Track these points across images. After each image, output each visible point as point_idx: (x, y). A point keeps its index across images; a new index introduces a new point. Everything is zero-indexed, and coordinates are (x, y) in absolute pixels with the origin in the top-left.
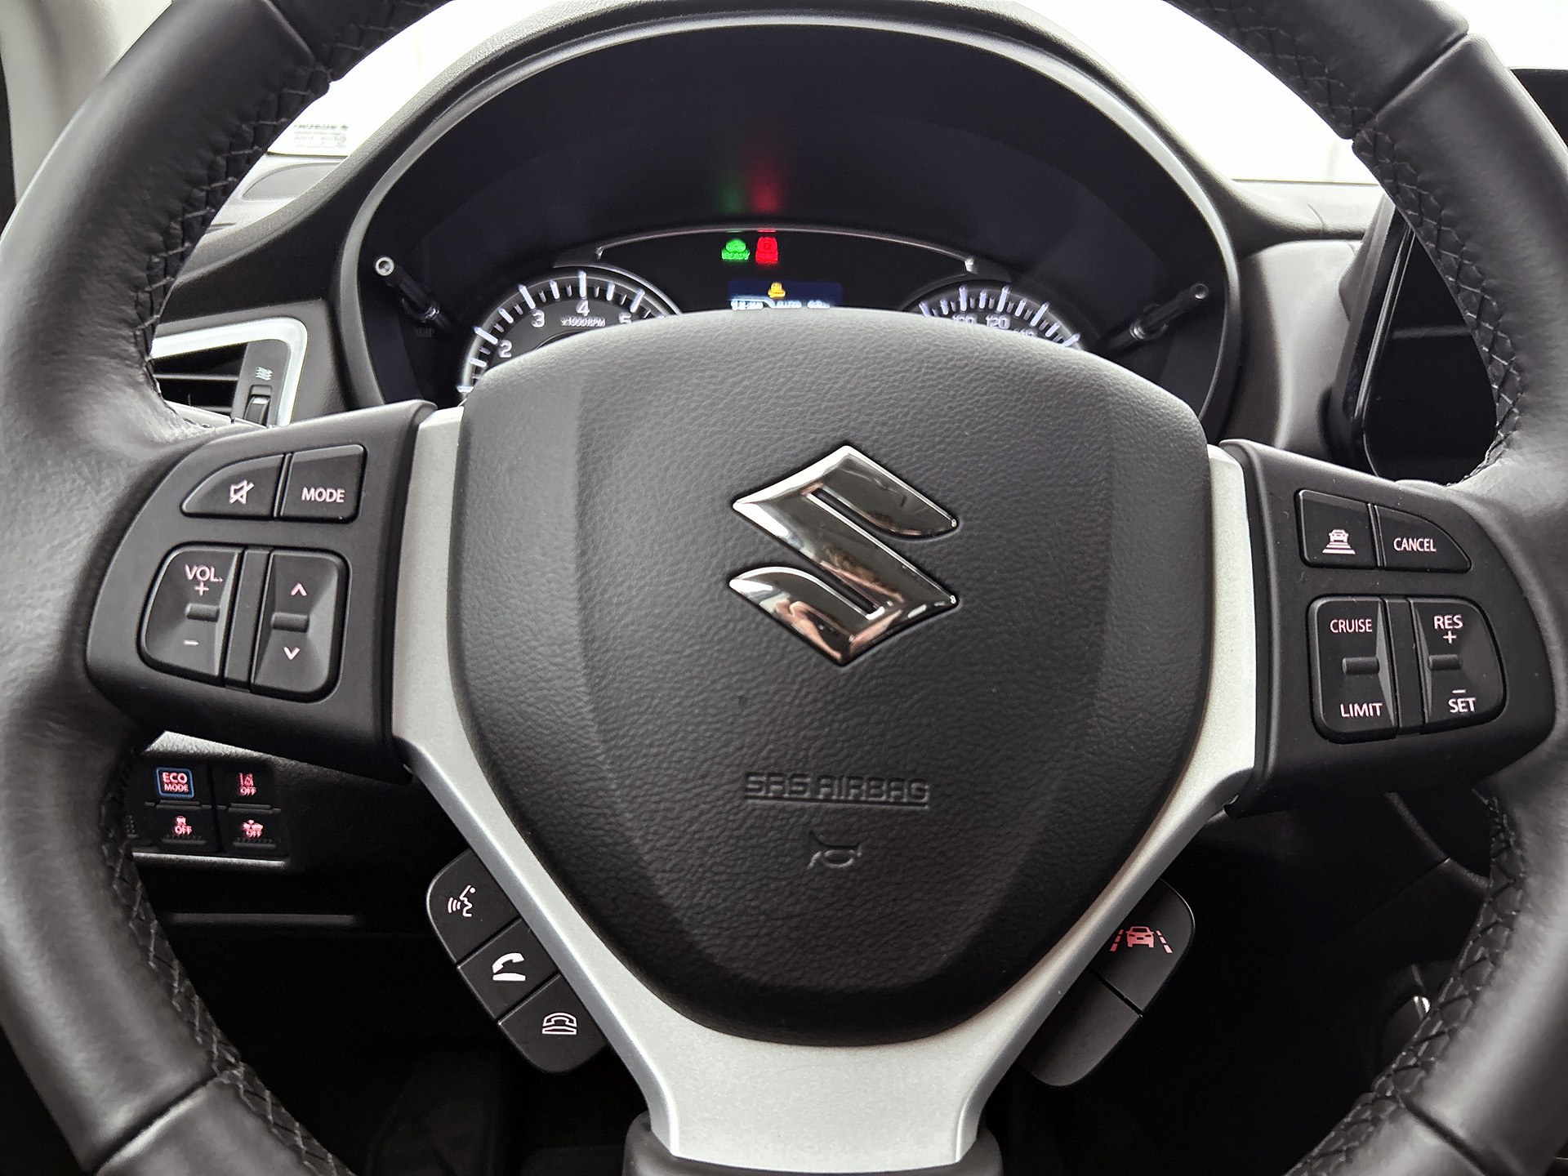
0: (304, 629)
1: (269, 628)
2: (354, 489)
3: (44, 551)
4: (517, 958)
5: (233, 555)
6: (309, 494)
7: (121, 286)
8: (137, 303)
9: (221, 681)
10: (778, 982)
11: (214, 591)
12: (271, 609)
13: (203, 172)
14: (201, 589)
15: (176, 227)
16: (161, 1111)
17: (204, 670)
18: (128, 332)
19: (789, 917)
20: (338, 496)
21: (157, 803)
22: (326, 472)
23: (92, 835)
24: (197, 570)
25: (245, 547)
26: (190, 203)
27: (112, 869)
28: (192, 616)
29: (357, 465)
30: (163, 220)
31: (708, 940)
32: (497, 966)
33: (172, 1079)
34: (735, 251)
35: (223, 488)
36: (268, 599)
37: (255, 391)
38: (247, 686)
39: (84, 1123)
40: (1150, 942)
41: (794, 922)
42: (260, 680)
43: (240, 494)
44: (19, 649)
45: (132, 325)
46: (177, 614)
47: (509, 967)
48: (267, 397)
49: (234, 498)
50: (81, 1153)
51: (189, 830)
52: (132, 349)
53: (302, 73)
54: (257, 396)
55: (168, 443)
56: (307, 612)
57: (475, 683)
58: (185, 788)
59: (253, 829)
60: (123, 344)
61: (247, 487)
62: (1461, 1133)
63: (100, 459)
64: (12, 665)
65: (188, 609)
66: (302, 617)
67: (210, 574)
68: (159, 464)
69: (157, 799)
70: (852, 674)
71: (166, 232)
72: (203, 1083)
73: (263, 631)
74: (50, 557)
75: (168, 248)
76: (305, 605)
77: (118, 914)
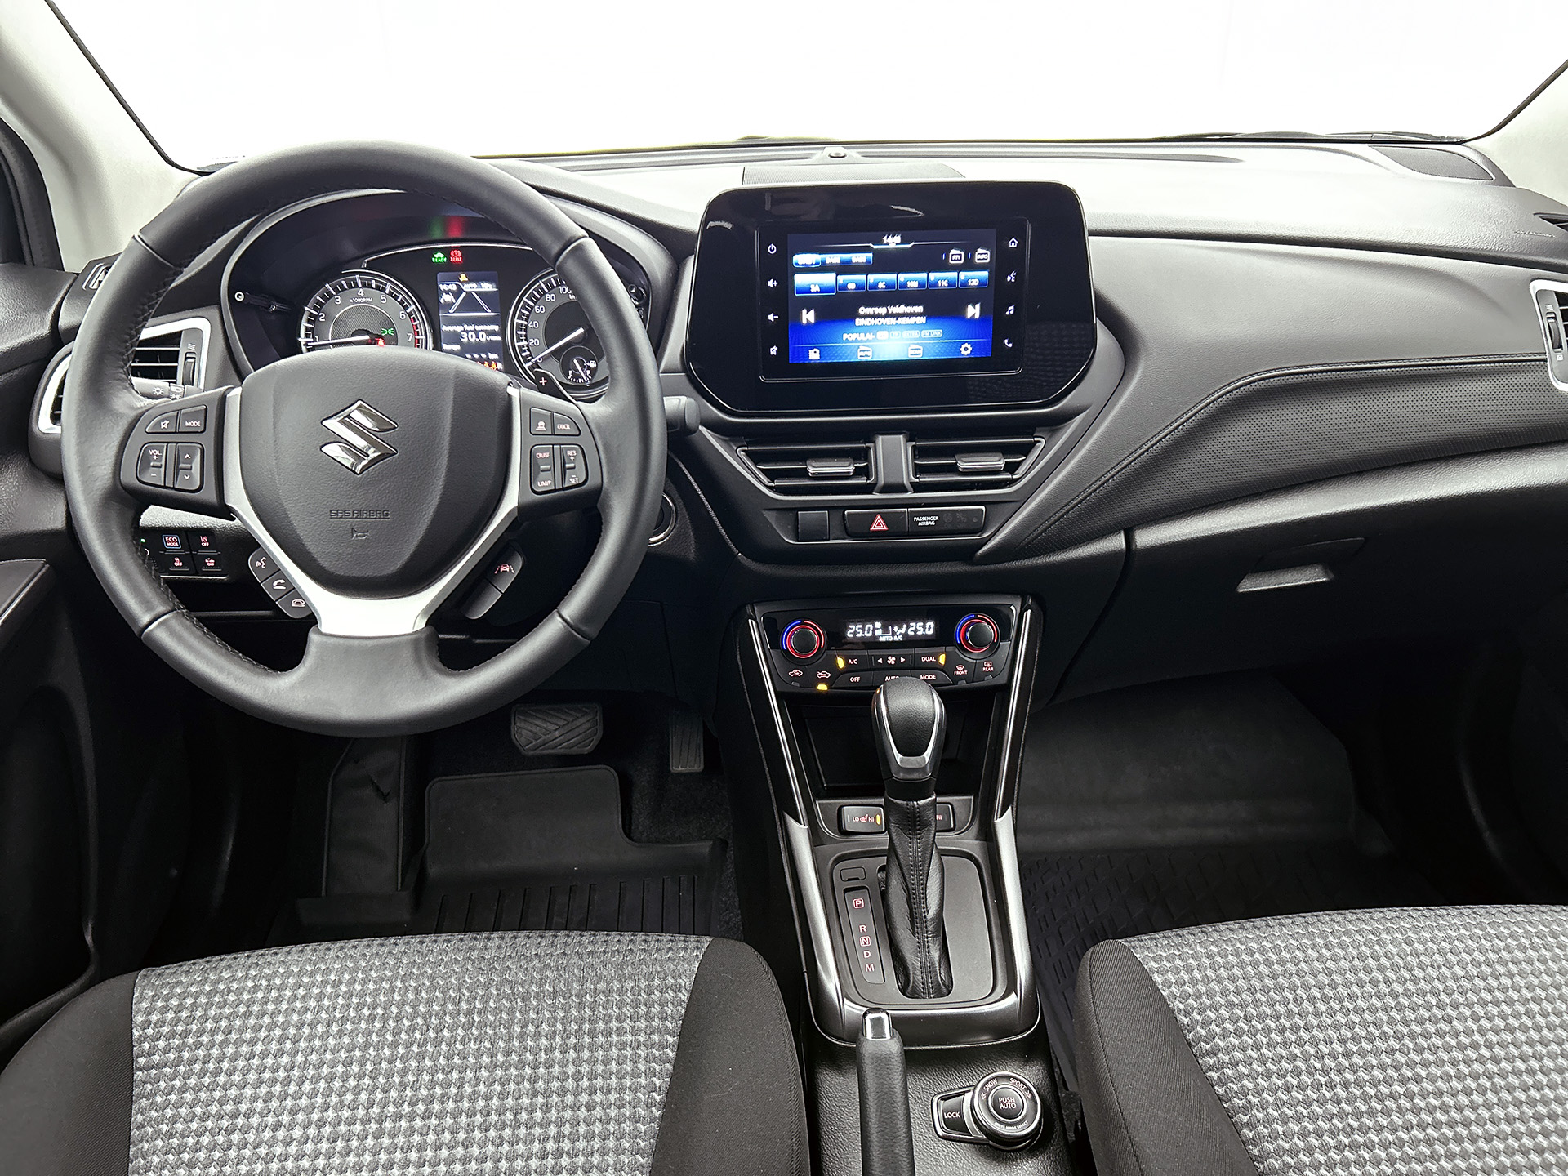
0: (191, 469)
1: (179, 469)
2: (203, 421)
3: (103, 447)
4: (282, 581)
5: (163, 446)
6: (187, 424)
7: (118, 356)
8: (123, 360)
9: (165, 487)
10: (347, 575)
11: (159, 457)
12: (178, 464)
13: (141, 313)
14: (155, 457)
15: (133, 332)
16: (160, 617)
17: (159, 484)
18: (122, 371)
19: (348, 554)
20: (198, 424)
21: (165, 552)
22: (193, 416)
23: (130, 537)
24: (153, 451)
25: (168, 443)
26: (138, 323)
27: (137, 549)
28: (153, 466)
29: (203, 412)
30: (128, 331)
31: (324, 562)
32: (275, 584)
33: (161, 609)
34: (439, 257)
35: (159, 423)
36: (177, 460)
37: (188, 356)
38: (174, 488)
39: (135, 621)
40: (508, 570)
41: (350, 556)
42: (177, 487)
43: (164, 425)
44: (99, 479)
45: (122, 368)
46: (148, 466)
47: (279, 584)
48: (194, 358)
49: (162, 427)
50: (136, 631)
51: (181, 564)
52: (124, 376)
53: (171, 272)
54: (189, 358)
55: (139, 408)
56: (191, 463)
57: (247, 485)
58: (177, 544)
59: (210, 562)
60: (120, 375)
61: (167, 422)
62: (568, 619)
63: (118, 415)
64: (98, 484)
65: (152, 464)
66: (189, 465)
67: (158, 452)
68: (137, 416)
69: (165, 550)
70: (361, 478)
71: (130, 335)
72: (172, 611)
73: (177, 470)
74: (105, 449)
75: (131, 339)
76: (190, 461)
77: (141, 562)
